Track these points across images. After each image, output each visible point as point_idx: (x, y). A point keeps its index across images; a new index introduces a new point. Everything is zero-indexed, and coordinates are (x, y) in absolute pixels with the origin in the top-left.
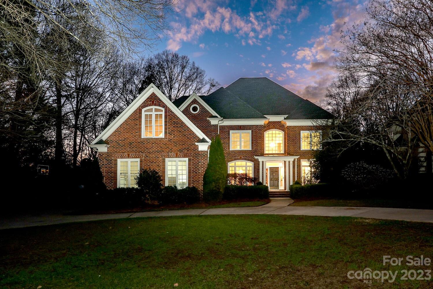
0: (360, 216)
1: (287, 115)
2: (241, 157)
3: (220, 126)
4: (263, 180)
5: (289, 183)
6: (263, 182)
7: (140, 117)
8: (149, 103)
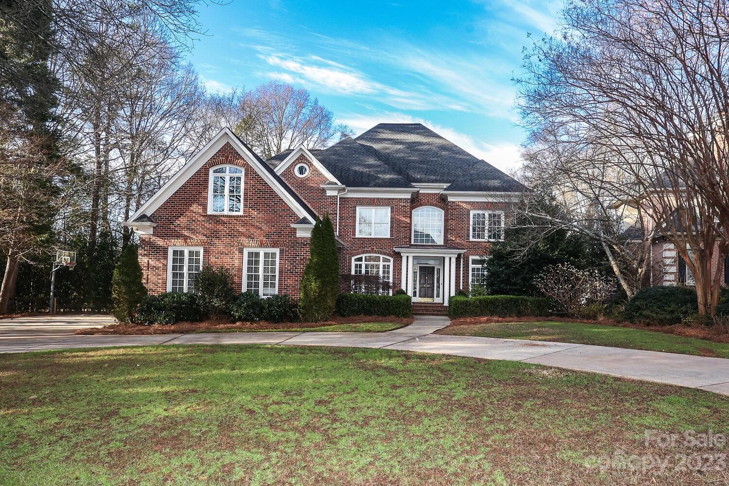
0: (536, 362)
1: (449, 185)
2: (373, 249)
3: (340, 198)
4: (407, 287)
5: (450, 292)
6: (407, 290)
7: (206, 181)
8: (221, 158)
